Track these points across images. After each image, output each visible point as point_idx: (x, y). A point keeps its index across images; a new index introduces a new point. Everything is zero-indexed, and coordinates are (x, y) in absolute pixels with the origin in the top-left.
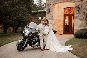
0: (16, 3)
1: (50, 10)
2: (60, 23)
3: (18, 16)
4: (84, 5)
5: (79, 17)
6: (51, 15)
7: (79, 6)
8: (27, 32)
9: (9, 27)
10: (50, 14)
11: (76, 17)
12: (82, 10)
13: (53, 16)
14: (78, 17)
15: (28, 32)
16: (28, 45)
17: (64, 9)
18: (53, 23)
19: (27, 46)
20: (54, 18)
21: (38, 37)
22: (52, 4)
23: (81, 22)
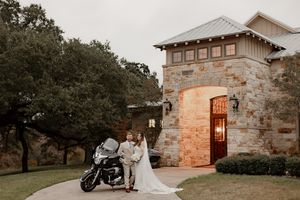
0: (86, 90)
1: (171, 105)
2: (201, 136)
3: (91, 122)
4: (248, 94)
5: (239, 124)
6: (174, 117)
7: (237, 96)
8: (99, 156)
9: (73, 146)
10: (171, 114)
11: (231, 123)
12: (244, 106)
13: (178, 120)
14: (235, 123)
15: (101, 156)
16: (102, 182)
17: (211, 100)
18: (180, 137)
19: (99, 184)
20: (181, 124)
21: (120, 166)
22: (176, 90)
23: (243, 134)
